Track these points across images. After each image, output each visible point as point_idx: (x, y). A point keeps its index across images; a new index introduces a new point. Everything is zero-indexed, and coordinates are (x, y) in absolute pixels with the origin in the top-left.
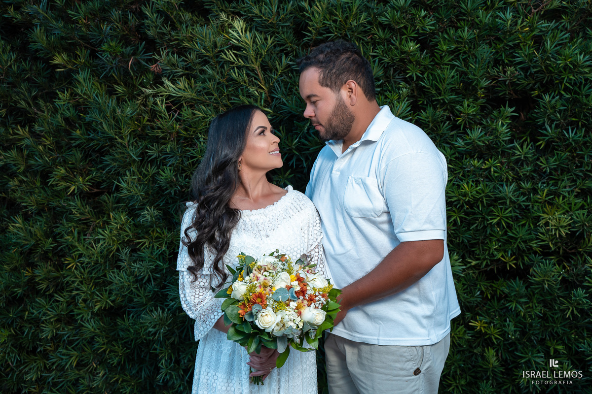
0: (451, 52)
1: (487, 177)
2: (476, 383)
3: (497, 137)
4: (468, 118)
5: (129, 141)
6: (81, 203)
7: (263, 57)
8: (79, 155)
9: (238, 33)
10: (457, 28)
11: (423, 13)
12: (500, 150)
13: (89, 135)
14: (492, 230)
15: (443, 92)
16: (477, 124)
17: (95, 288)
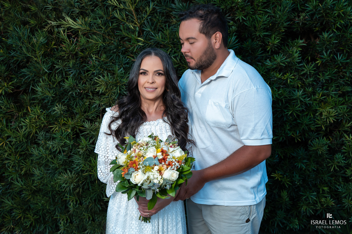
1: (285, 85)
2: (275, 211)
3: (292, 59)
4: (274, 47)
5: (41, 60)
7: (137, 2)
14: (287, 118)
15: (259, 30)
17: (20, 158)
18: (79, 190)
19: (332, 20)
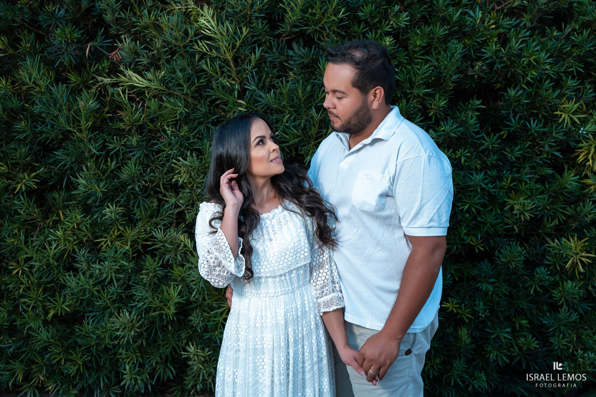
1: (457, 166)
2: (449, 362)
3: (467, 128)
4: (439, 110)
5: (88, 135)
6: (28, 203)
7: (237, 48)
8: (24, 150)
9: (209, 22)
10: (428, 24)
11: (396, 8)
12: (469, 141)
13: (36, 127)
14: (461, 216)
16: (446, 115)
17: (44, 294)
18: (142, 342)
19: (520, 71)
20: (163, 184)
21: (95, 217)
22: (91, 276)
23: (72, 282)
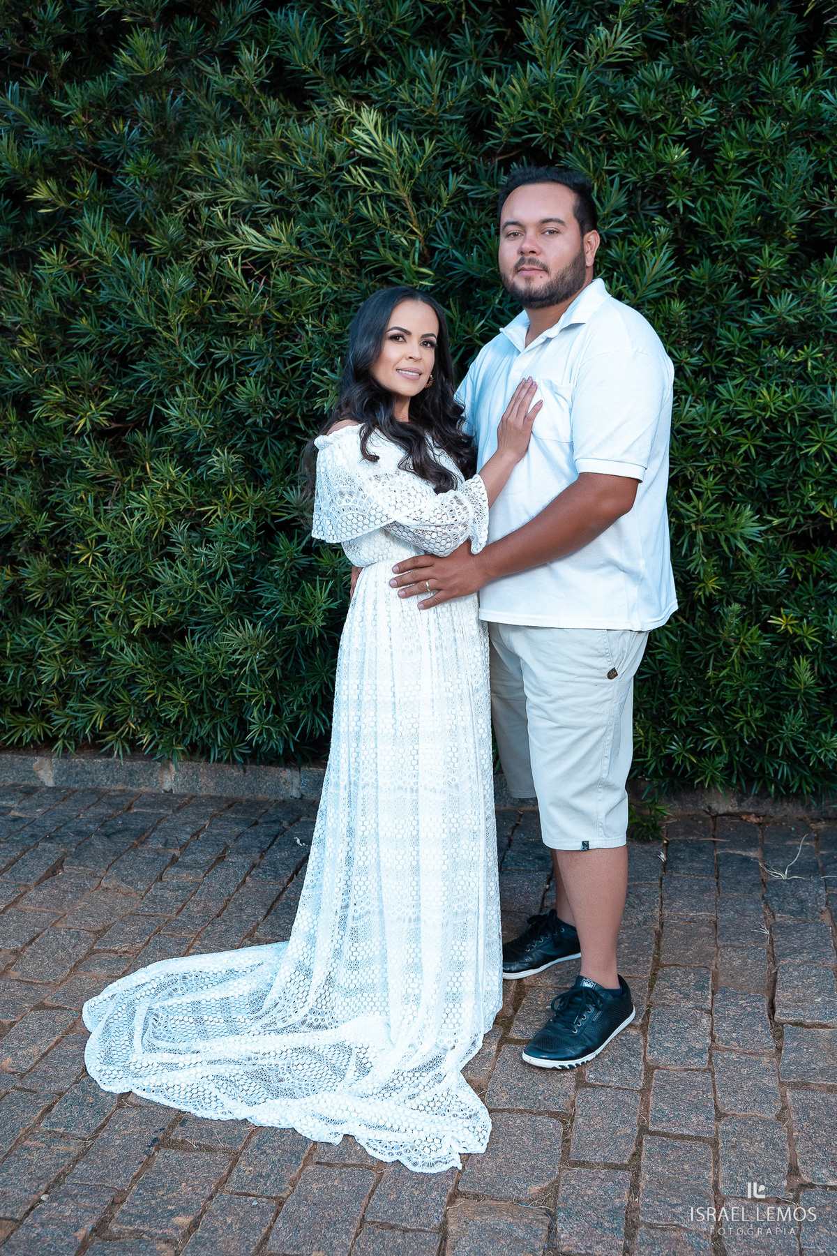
0: (743, 163)
1: (800, 377)
2: (778, 715)
3: (818, 308)
4: (770, 277)
5: (180, 335)
6: (98, 450)
7: (416, 176)
8: (88, 364)
9: (369, 134)
10: (752, 119)
11: (695, 93)
12: (822, 330)
13: (103, 326)
14: (807, 466)
15: (728, 233)
16: (784, 286)
17: (127, 595)
18: (275, 673)
20: (303, 416)
21: (198, 472)
22: (195, 566)
23: (165, 575)
